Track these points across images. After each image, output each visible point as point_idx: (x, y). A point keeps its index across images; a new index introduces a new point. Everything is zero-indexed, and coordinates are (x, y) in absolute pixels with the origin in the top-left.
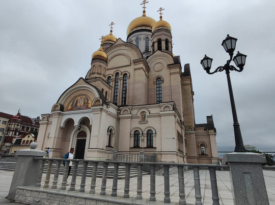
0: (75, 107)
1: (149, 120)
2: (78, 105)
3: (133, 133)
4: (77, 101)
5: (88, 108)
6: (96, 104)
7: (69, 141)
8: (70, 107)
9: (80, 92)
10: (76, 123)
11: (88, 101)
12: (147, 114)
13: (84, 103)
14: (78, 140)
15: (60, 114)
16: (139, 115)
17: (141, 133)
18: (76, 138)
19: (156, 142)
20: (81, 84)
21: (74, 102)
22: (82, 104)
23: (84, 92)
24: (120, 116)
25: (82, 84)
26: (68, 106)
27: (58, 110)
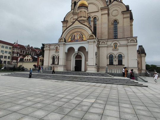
0: (73, 40)
1: (119, 48)
2: (76, 38)
3: (108, 56)
4: (74, 36)
5: (83, 40)
6: (90, 38)
7: (71, 61)
8: (70, 40)
9: (76, 30)
10: (76, 50)
11: (82, 36)
12: (118, 45)
13: (80, 37)
14: (76, 60)
15: (64, 44)
16: (112, 45)
17: (114, 56)
18: (75, 59)
19: (124, 62)
20: (76, 24)
21: (72, 36)
22: (79, 38)
23: (79, 30)
24: (99, 46)
25: (77, 25)
26: (68, 39)
27: (63, 42)
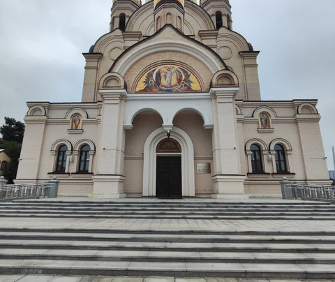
0: (154, 86)
1: (276, 127)
2: (164, 82)
4: (158, 74)
5: (189, 90)
6: (220, 82)
7: (142, 159)
8: (141, 86)
9: (167, 57)
11: (188, 76)
12: (273, 117)
13: (179, 80)
14: (158, 158)
15: (123, 97)
16: (257, 116)
17: (264, 148)
18: (155, 154)
20: (168, 38)
21: (150, 75)
22: (174, 81)
23: (175, 57)
25: (172, 39)
26: (136, 84)
27: (119, 87)
